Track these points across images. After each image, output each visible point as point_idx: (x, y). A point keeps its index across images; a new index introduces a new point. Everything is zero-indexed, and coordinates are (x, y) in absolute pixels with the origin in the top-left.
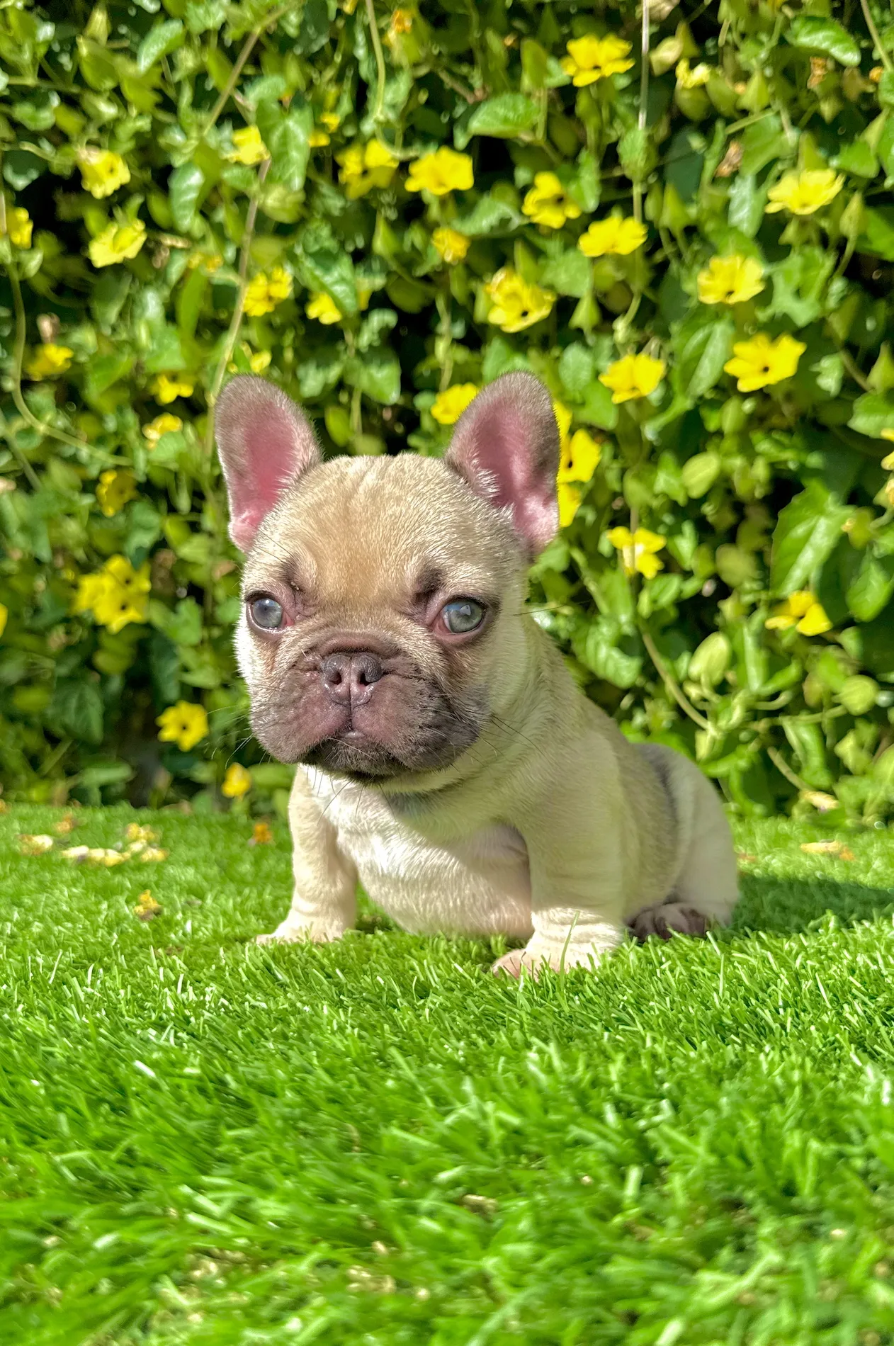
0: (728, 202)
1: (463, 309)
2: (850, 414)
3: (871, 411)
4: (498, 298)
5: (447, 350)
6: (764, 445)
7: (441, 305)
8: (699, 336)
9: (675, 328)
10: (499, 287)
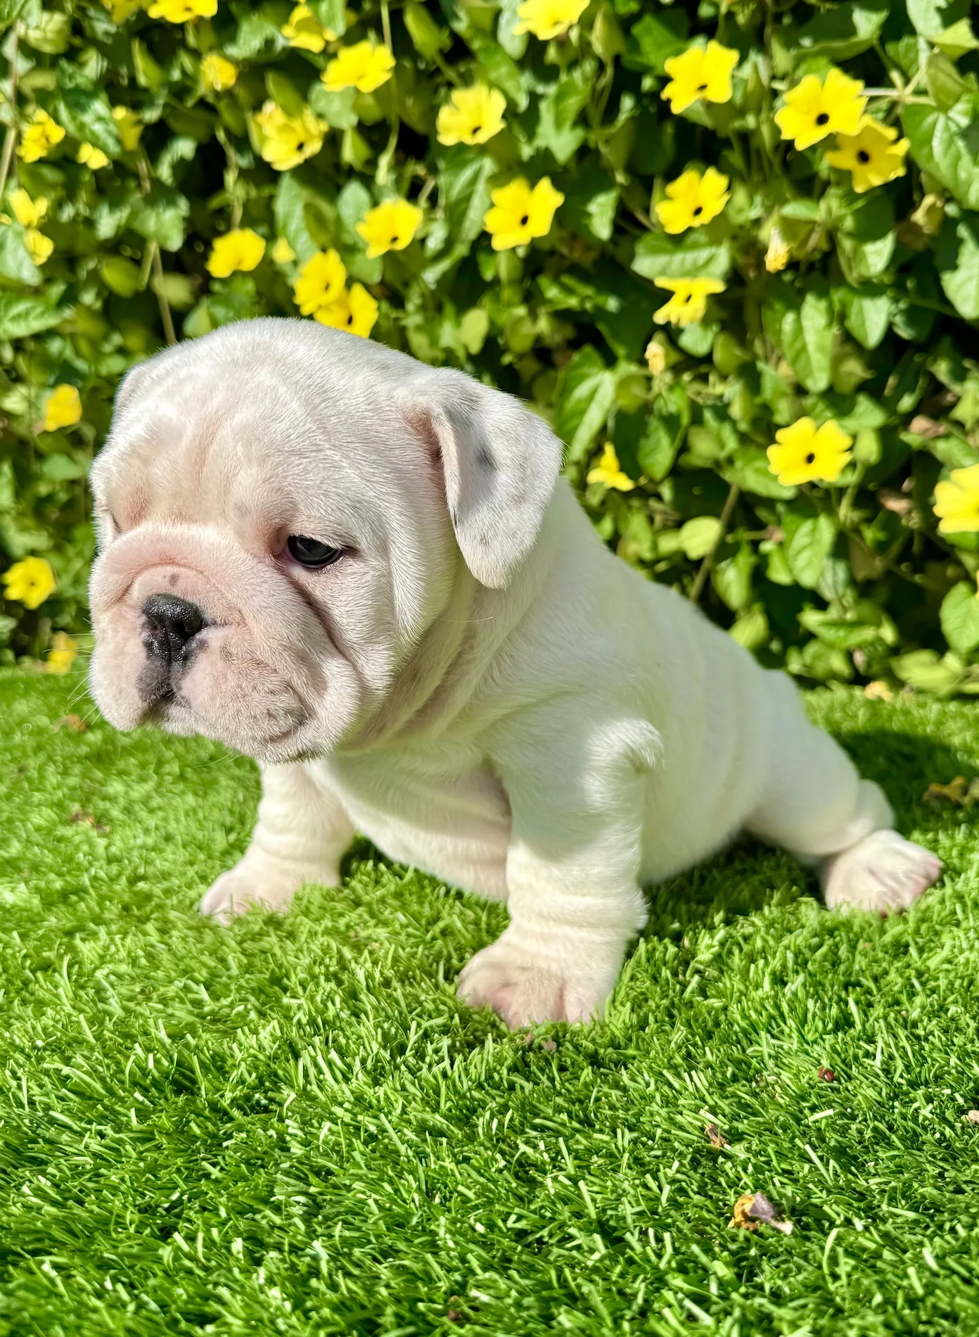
0: (497, 15)
1: (242, 142)
2: (632, 256)
3: (655, 251)
4: (269, 130)
5: (235, 183)
6: (552, 292)
7: (221, 136)
8: (467, 173)
9: (442, 164)
10: (270, 117)
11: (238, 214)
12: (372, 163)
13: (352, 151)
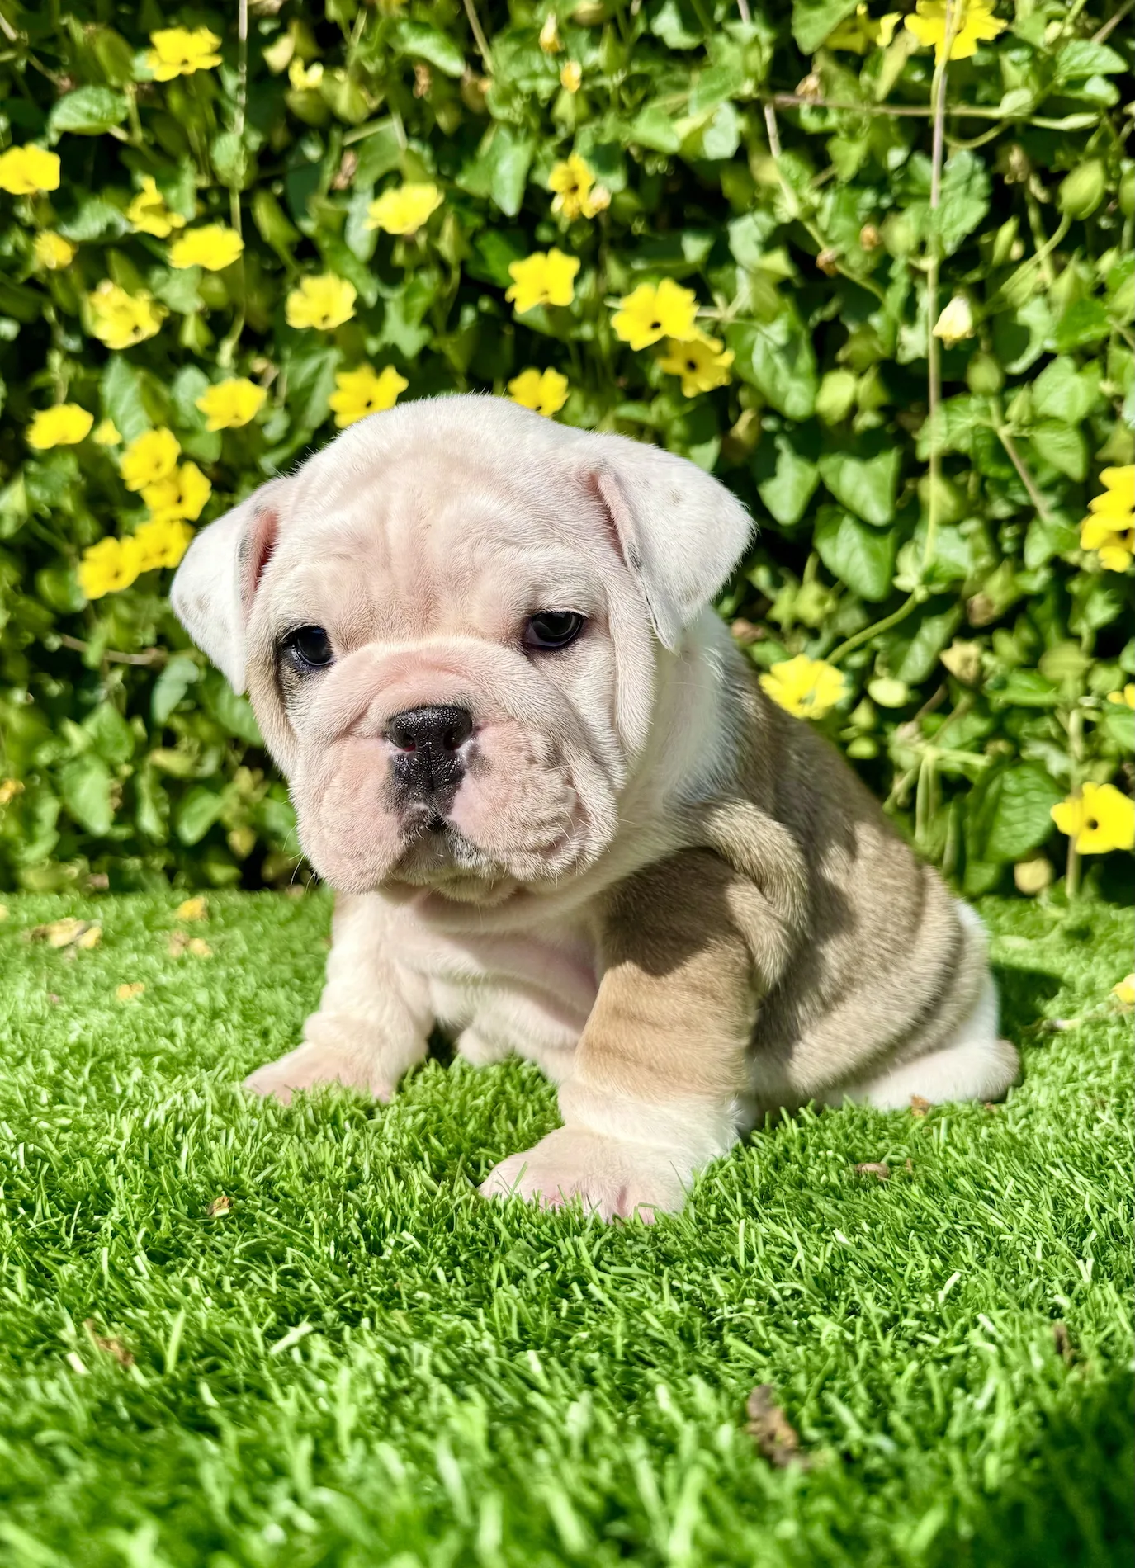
0: (345, 219)
1: (73, 322)
4: (105, 310)
5: (62, 364)
7: (51, 315)
8: (311, 364)
9: (287, 351)
10: (108, 297)
11: (62, 393)
12: (214, 348)
13: (192, 335)
